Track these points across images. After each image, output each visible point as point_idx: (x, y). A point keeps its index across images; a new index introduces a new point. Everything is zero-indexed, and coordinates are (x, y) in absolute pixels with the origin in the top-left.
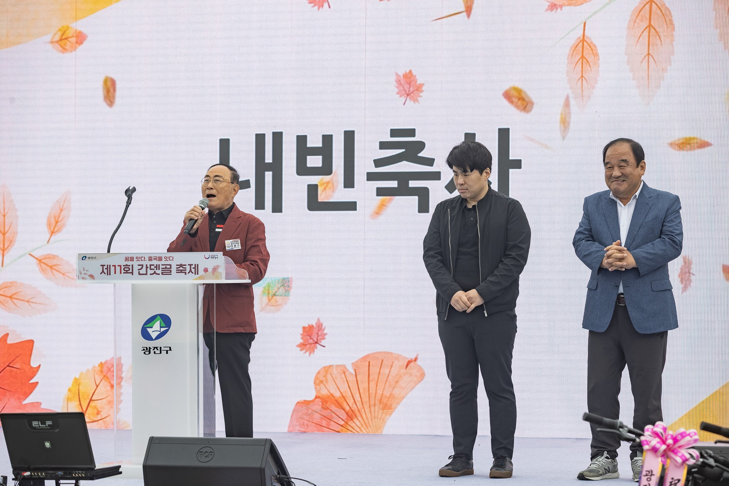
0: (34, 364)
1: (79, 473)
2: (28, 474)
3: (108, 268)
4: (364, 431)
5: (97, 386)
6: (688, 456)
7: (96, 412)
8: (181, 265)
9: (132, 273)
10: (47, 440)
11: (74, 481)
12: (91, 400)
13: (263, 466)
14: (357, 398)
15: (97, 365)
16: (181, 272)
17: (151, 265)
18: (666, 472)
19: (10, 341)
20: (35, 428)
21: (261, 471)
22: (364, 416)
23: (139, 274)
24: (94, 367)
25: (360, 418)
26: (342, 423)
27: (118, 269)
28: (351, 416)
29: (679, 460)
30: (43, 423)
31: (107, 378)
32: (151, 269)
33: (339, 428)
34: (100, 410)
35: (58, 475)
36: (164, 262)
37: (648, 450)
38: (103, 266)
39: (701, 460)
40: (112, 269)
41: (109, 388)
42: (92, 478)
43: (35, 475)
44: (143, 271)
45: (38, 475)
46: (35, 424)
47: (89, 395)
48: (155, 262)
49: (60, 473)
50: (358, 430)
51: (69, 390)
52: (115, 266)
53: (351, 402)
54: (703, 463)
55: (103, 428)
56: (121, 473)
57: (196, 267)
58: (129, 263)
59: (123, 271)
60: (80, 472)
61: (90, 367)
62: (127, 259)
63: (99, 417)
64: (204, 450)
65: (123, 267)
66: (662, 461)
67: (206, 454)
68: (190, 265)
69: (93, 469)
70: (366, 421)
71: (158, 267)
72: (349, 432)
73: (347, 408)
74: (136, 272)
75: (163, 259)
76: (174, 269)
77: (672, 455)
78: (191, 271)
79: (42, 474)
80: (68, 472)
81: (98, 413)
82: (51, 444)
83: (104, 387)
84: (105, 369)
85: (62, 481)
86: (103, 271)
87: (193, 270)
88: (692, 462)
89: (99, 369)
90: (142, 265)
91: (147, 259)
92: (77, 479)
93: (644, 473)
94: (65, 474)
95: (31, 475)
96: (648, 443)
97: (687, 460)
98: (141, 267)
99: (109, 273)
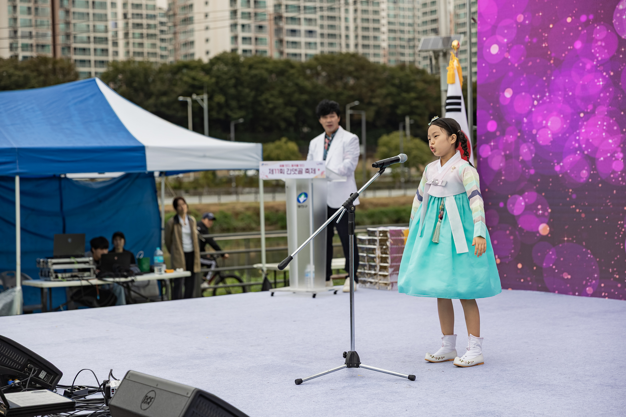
3: (272, 171)
8: (307, 169)
9: (284, 173)
16: (307, 172)
17: (293, 169)
23: (288, 174)
27: (277, 171)
32: (293, 171)
36: (299, 167)
38: (270, 169)
40: (274, 171)
44: (289, 172)
48: (295, 168)
52: (275, 170)
57: (315, 170)
58: (282, 168)
59: (280, 172)
62: (281, 166)
65: (279, 170)
68: (312, 169)
71: (296, 170)
74: (286, 172)
75: (299, 166)
76: (304, 171)
78: (312, 172)
86: (270, 173)
87: (313, 172)
90: (288, 169)
91: (291, 165)
98: (287, 170)
99: (273, 173)
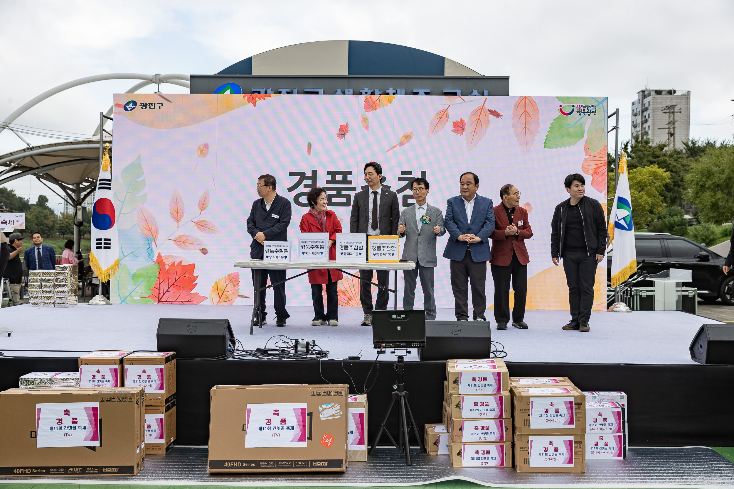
0: (195, 275)
1: (415, 344)
2: (384, 344)
4: (356, 305)
5: (227, 285)
7: (226, 297)
10: (399, 326)
12: (224, 292)
14: (353, 290)
15: (227, 276)
19: (183, 264)
20: (393, 319)
22: (356, 299)
24: (225, 276)
25: (354, 300)
26: (346, 302)
28: (350, 299)
30: (399, 316)
31: (232, 281)
33: (344, 304)
34: (228, 296)
35: (401, 346)
41: (233, 286)
43: (388, 345)
45: (390, 345)
46: (394, 316)
47: (223, 289)
49: (404, 344)
50: (353, 305)
51: (213, 287)
53: (350, 293)
55: (230, 305)
61: (223, 277)
63: (228, 300)
64: (454, 328)
67: (456, 330)
70: (357, 301)
72: (349, 306)
73: (348, 295)
79: (392, 345)
80: (409, 343)
81: (227, 298)
82: (401, 328)
83: (230, 286)
84: (231, 277)
89: (228, 277)
94: (407, 344)
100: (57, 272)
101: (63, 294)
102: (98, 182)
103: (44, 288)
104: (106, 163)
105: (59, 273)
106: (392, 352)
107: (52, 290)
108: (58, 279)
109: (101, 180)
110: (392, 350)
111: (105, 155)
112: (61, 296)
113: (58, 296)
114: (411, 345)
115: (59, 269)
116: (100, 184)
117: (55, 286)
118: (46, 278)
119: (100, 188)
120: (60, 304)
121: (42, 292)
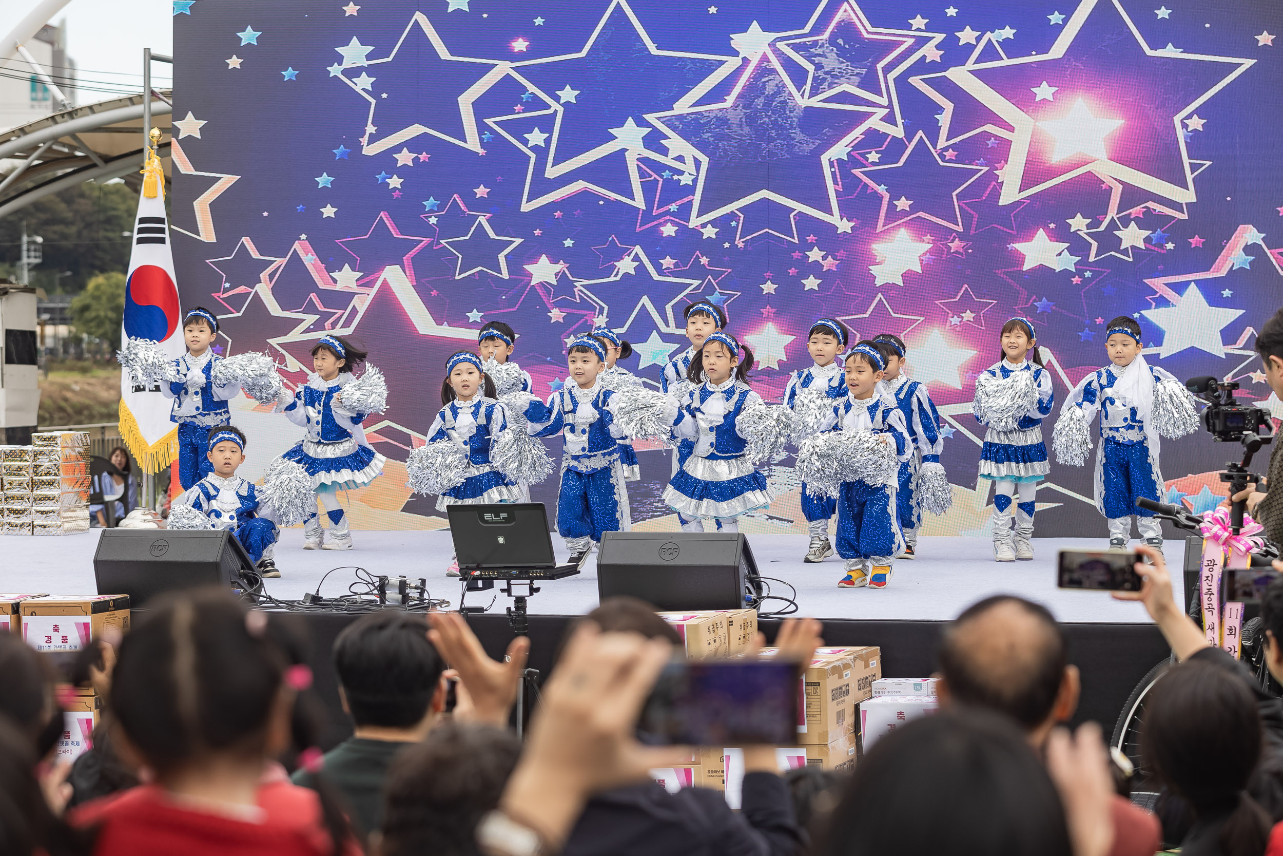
1: (537, 572)
2: (477, 573)
6: (1252, 544)
10: (501, 535)
11: (528, 582)
13: (736, 564)
18: (1228, 561)
20: (487, 522)
21: (735, 569)
29: (1243, 549)
30: (497, 515)
35: (512, 575)
37: (1208, 538)
39: (1264, 548)
42: (552, 578)
43: (485, 575)
45: (489, 575)
46: (487, 516)
49: (515, 572)
54: (1266, 551)
56: (579, 572)
60: (538, 570)
64: (667, 546)
66: (1224, 550)
67: (670, 551)
69: (552, 567)
77: (1234, 543)
79: (493, 574)
80: (524, 571)
82: (505, 540)
85: (513, 582)
88: (1255, 550)
92: (532, 579)
93: (1205, 563)
94: (520, 572)
95: (481, 575)
96: (1208, 530)
97: (1251, 548)
100: (36, 448)
101: (51, 503)
102: (137, 226)
103: (7, 489)
104: (153, 179)
105: (41, 453)
106: (503, 590)
107: (26, 492)
108: (40, 466)
109: (142, 221)
110: (500, 584)
111: (150, 159)
112: (46, 509)
113: (39, 509)
114: (528, 573)
115: (41, 443)
116: (141, 231)
117: (34, 484)
118: (12, 463)
119: (140, 241)
120: (45, 527)
121: (6, 500)
